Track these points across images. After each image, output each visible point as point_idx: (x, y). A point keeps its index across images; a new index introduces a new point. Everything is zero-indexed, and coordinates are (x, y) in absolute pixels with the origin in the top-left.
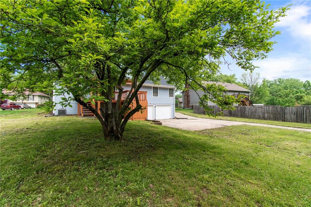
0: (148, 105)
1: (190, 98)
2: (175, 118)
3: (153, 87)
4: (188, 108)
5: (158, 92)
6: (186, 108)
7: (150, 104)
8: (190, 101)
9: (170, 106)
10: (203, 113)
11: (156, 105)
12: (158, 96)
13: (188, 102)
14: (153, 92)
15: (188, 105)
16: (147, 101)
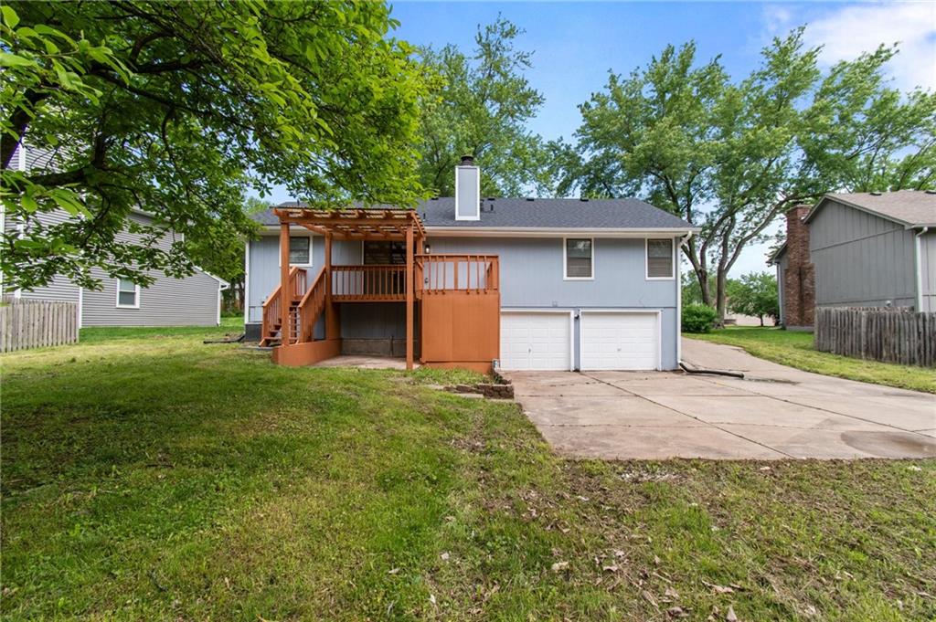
0: (502, 310)
1: (812, 283)
2: (680, 367)
3: (568, 240)
4: (801, 324)
5: (590, 259)
6: (793, 327)
7: (555, 307)
8: (811, 296)
9: (656, 314)
10: (867, 351)
11: (581, 311)
12: (590, 276)
13: (801, 298)
14: (569, 259)
15: (801, 313)
16: (499, 295)
